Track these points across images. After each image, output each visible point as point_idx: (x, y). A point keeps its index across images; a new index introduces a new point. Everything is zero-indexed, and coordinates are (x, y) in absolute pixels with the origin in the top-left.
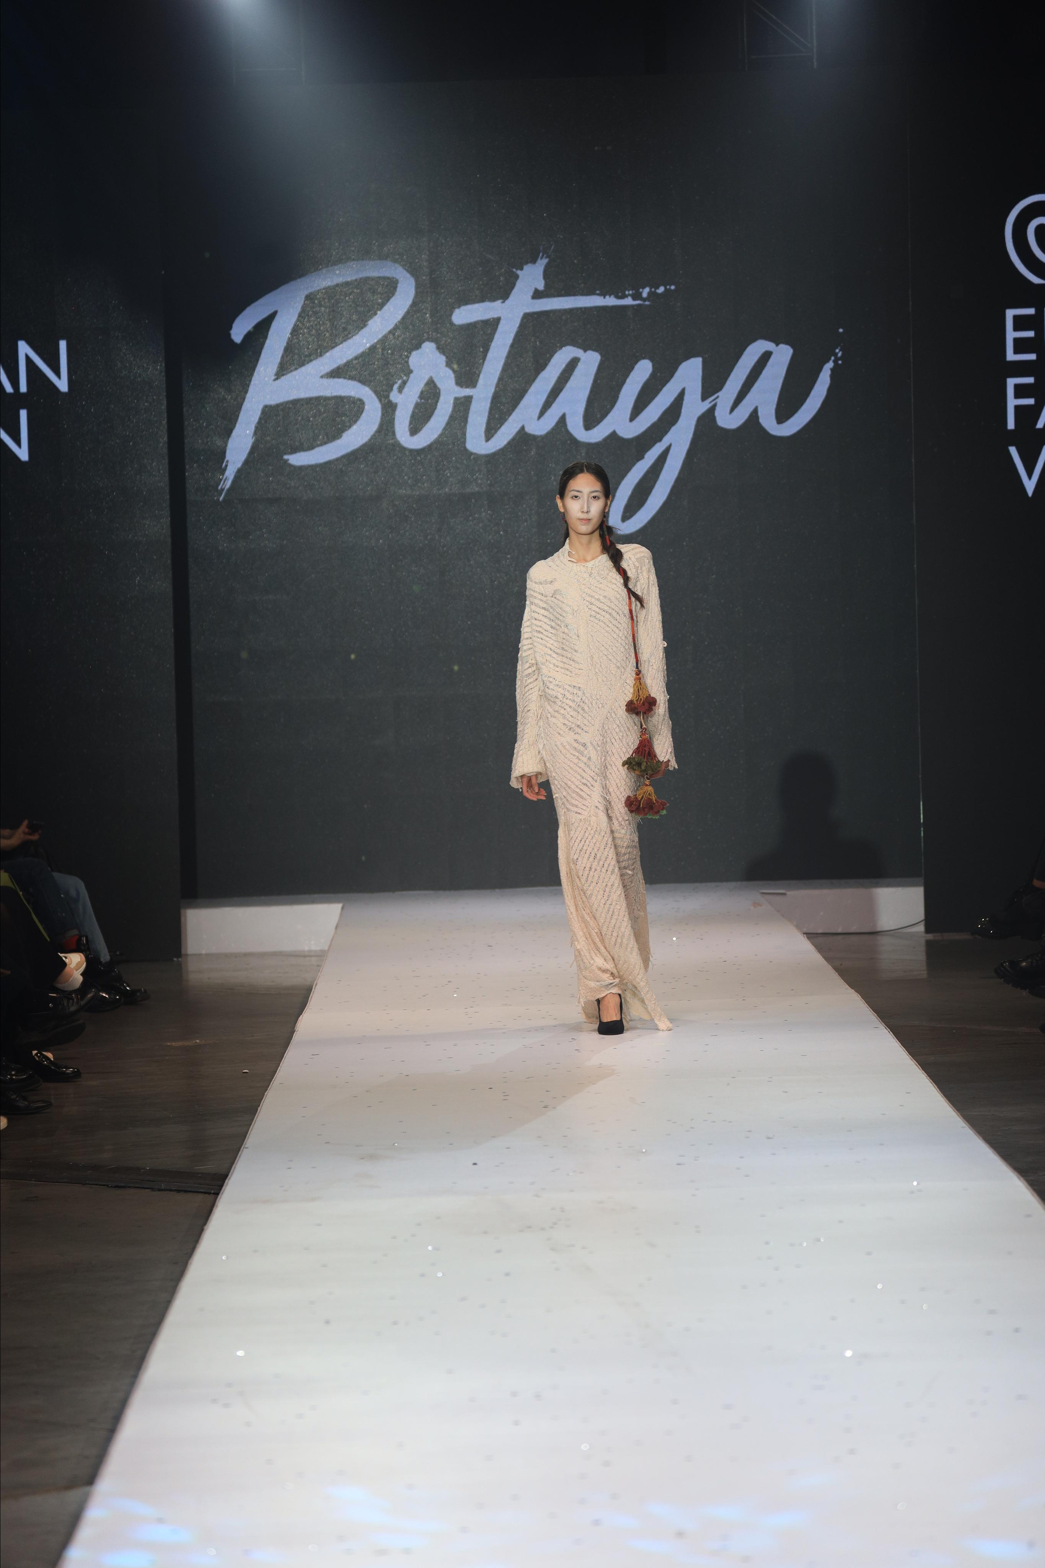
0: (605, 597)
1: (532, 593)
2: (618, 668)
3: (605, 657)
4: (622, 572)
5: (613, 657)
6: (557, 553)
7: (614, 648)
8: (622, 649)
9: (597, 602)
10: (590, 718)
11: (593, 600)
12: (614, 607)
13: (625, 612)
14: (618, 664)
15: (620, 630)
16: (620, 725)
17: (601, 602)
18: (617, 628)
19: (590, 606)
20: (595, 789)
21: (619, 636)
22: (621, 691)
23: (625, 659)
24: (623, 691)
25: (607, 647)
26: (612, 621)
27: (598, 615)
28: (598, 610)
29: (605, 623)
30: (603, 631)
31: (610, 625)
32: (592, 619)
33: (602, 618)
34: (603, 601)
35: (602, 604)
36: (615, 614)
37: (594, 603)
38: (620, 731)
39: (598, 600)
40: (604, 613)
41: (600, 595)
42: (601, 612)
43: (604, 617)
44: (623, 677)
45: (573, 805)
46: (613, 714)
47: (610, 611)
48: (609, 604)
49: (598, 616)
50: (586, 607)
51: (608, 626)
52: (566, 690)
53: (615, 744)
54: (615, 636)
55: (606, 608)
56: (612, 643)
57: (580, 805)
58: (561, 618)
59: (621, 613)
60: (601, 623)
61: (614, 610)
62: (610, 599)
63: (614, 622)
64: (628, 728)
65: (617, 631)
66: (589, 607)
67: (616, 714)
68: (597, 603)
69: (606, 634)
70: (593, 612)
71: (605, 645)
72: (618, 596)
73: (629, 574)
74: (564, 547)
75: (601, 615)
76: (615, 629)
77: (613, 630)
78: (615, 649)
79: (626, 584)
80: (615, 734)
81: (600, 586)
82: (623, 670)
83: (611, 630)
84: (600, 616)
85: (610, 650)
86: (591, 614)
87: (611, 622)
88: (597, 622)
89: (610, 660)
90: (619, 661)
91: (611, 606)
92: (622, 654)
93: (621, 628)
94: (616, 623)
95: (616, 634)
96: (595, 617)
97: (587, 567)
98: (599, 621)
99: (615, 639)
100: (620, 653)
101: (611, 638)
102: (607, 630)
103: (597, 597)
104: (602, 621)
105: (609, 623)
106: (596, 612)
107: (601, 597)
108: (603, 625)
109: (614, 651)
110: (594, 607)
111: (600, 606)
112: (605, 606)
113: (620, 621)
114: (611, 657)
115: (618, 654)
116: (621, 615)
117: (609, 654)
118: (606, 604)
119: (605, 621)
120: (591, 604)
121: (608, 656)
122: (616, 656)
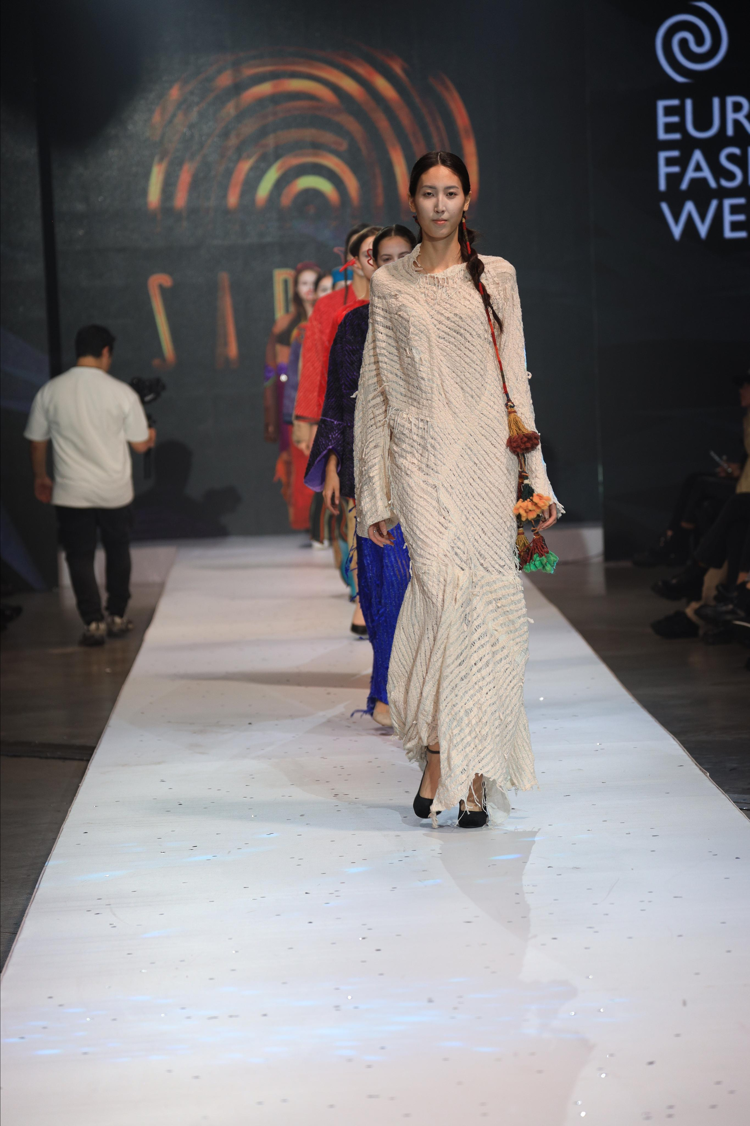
0: (456, 315)
2: (472, 397)
3: (457, 386)
4: (481, 288)
5: (466, 385)
8: (477, 375)
11: (442, 319)
12: (467, 327)
13: (480, 332)
14: (472, 393)
15: (474, 354)
16: (477, 462)
17: (451, 321)
18: (470, 351)
19: (439, 326)
22: (477, 424)
23: (480, 386)
24: (479, 424)
25: (459, 373)
26: (464, 343)
27: (447, 336)
28: (447, 330)
29: (455, 346)
30: (454, 355)
31: (462, 348)
32: (441, 341)
33: (452, 340)
34: (453, 320)
35: (453, 324)
36: (468, 335)
37: (443, 322)
39: (448, 319)
40: (455, 334)
41: (451, 313)
42: (451, 332)
43: (454, 338)
44: (479, 407)
46: (468, 451)
47: (462, 331)
48: (460, 322)
49: (448, 338)
51: (459, 349)
52: (414, 424)
54: (467, 360)
55: (457, 328)
56: (463, 369)
58: (405, 339)
59: (474, 333)
60: (452, 346)
61: (466, 330)
62: (461, 318)
65: (470, 354)
66: (437, 327)
67: (471, 451)
68: (447, 322)
69: (458, 359)
70: (443, 334)
71: (455, 370)
72: (471, 314)
75: (452, 337)
76: (467, 352)
77: (465, 354)
78: (468, 375)
80: (472, 473)
81: (451, 302)
82: (478, 399)
83: (463, 354)
84: (450, 337)
85: (462, 377)
86: (440, 335)
87: (463, 345)
88: (448, 344)
89: (462, 389)
90: (473, 389)
91: (462, 326)
92: (476, 380)
93: (475, 351)
94: (469, 345)
95: (469, 358)
96: (444, 338)
97: (437, 278)
98: (449, 342)
99: (468, 364)
100: (474, 379)
101: (463, 362)
102: (458, 354)
103: (447, 315)
104: (452, 343)
105: (461, 345)
106: (445, 333)
107: (451, 316)
108: (454, 348)
109: (466, 378)
110: (443, 326)
111: (449, 326)
112: (455, 325)
113: (473, 343)
114: (464, 385)
115: (472, 381)
116: (474, 337)
117: (461, 381)
118: (457, 323)
119: (456, 344)
120: (440, 322)
121: (460, 384)
122: (469, 383)
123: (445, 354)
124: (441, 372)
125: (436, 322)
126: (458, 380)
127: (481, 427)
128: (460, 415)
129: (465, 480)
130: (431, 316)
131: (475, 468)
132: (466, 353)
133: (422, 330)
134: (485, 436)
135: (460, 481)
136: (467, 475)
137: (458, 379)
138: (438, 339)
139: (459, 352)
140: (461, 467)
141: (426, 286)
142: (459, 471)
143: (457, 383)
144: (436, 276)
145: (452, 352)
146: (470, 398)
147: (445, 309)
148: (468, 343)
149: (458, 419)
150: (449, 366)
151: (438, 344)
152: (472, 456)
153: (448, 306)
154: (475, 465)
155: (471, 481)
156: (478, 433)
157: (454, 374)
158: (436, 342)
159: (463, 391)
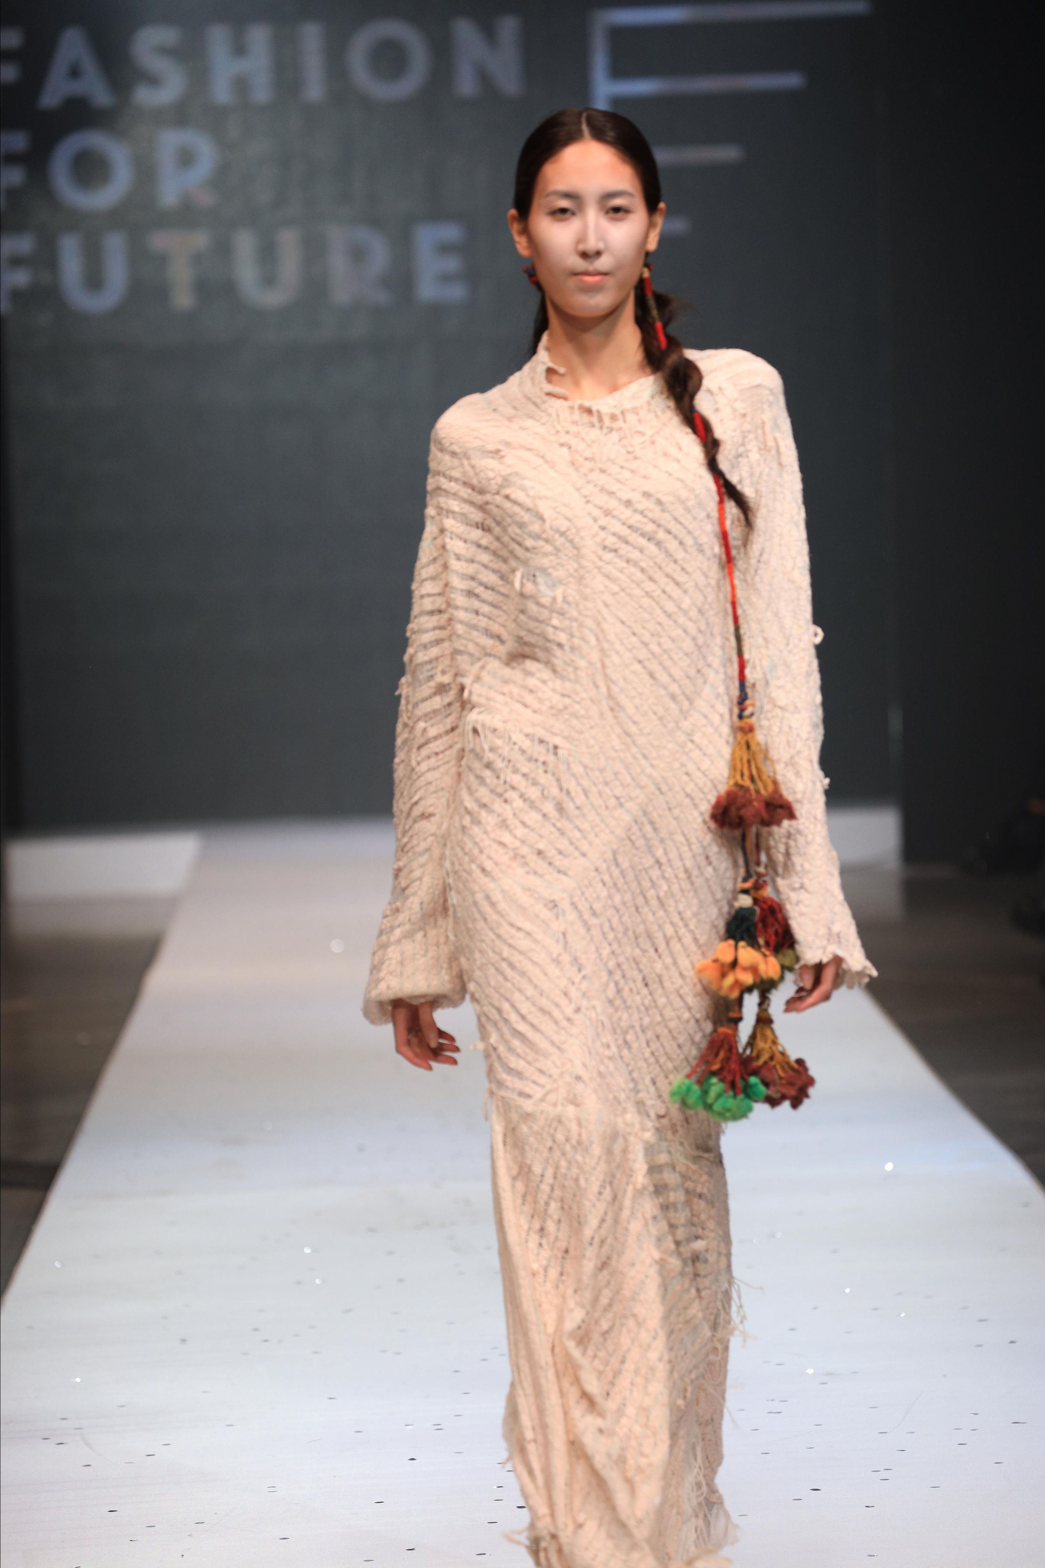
0: (647, 495)
1: (445, 483)
2: (673, 697)
3: (637, 667)
4: (700, 426)
5: (660, 668)
6: (517, 375)
7: (664, 640)
8: (688, 645)
9: (622, 508)
10: (578, 835)
11: (613, 504)
13: (704, 539)
14: (674, 688)
15: (685, 592)
16: (663, 860)
17: (635, 511)
18: (677, 584)
19: (603, 521)
20: (575, 1031)
21: (680, 608)
22: (676, 765)
23: (692, 672)
24: (683, 765)
25: (647, 637)
26: (663, 565)
27: (624, 546)
28: (625, 531)
29: (643, 570)
30: (637, 592)
31: (658, 575)
32: (608, 556)
33: (635, 555)
34: (640, 507)
35: (638, 517)
36: (672, 545)
37: (615, 513)
38: (664, 877)
39: (628, 503)
40: (643, 542)
41: (633, 490)
42: (634, 537)
43: (642, 552)
44: (685, 725)
45: (510, 1071)
47: (661, 535)
48: (656, 513)
49: (624, 549)
50: (591, 522)
51: (651, 579)
52: (516, 748)
53: (646, 910)
54: (670, 606)
55: (650, 527)
56: (658, 628)
57: (529, 1071)
58: (519, 551)
59: (689, 541)
60: (633, 569)
61: (669, 532)
62: (659, 502)
63: (671, 568)
64: (686, 871)
65: (676, 593)
66: (599, 522)
68: (626, 513)
69: (646, 602)
70: (615, 540)
71: (639, 630)
72: (684, 494)
73: (719, 432)
74: (535, 358)
75: (635, 547)
76: (671, 588)
77: (664, 592)
78: (668, 644)
79: (712, 465)
80: (647, 884)
81: (634, 465)
82: (686, 704)
83: (659, 592)
84: (630, 548)
85: (654, 647)
86: (607, 543)
87: (660, 568)
88: (623, 564)
89: (652, 675)
90: (677, 678)
91: (662, 522)
92: (685, 658)
93: (690, 586)
94: (675, 570)
95: (674, 601)
96: (616, 551)
97: (598, 412)
98: (628, 561)
99: (669, 616)
100: (681, 655)
101: (658, 611)
102: (648, 589)
103: (625, 496)
104: (636, 564)
105: (656, 569)
106: (620, 538)
107: (636, 497)
108: (639, 575)
109: (665, 651)
110: (614, 521)
111: (631, 522)
112: (645, 520)
113: (685, 566)
114: (654, 666)
115: (676, 658)
116: (689, 549)
117: (650, 656)
118: (650, 515)
119: (643, 564)
120: (607, 513)
121: (647, 663)
122: (668, 663)
123: (616, 589)
124: (602, 631)
125: (597, 512)
126: (643, 654)
127: (687, 774)
128: (641, 740)
129: (628, 897)
130: (585, 497)
131: (655, 873)
132: (668, 589)
133: (563, 529)
134: (692, 799)
135: (618, 899)
136: (634, 885)
137: (644, 651)
138: (600, 552)
139: (649, 586)
140: (625, 865)
141: (573, 429)
142: (616, 873)
143: (640, 662)
144: (594, 409)
145: (633, 586)
146: (667, 700)
147: (618, 481)
148: (672, 564)
149: (634, 750)
150: (624, 619)
151: (600, 564)
152: (655, 842)
153: (627, 474)
154: (657, 867)
155: (640, 901)
156: (677, 788)
157: (634, 639)
158: (596, 559)
159: (652, 681)
